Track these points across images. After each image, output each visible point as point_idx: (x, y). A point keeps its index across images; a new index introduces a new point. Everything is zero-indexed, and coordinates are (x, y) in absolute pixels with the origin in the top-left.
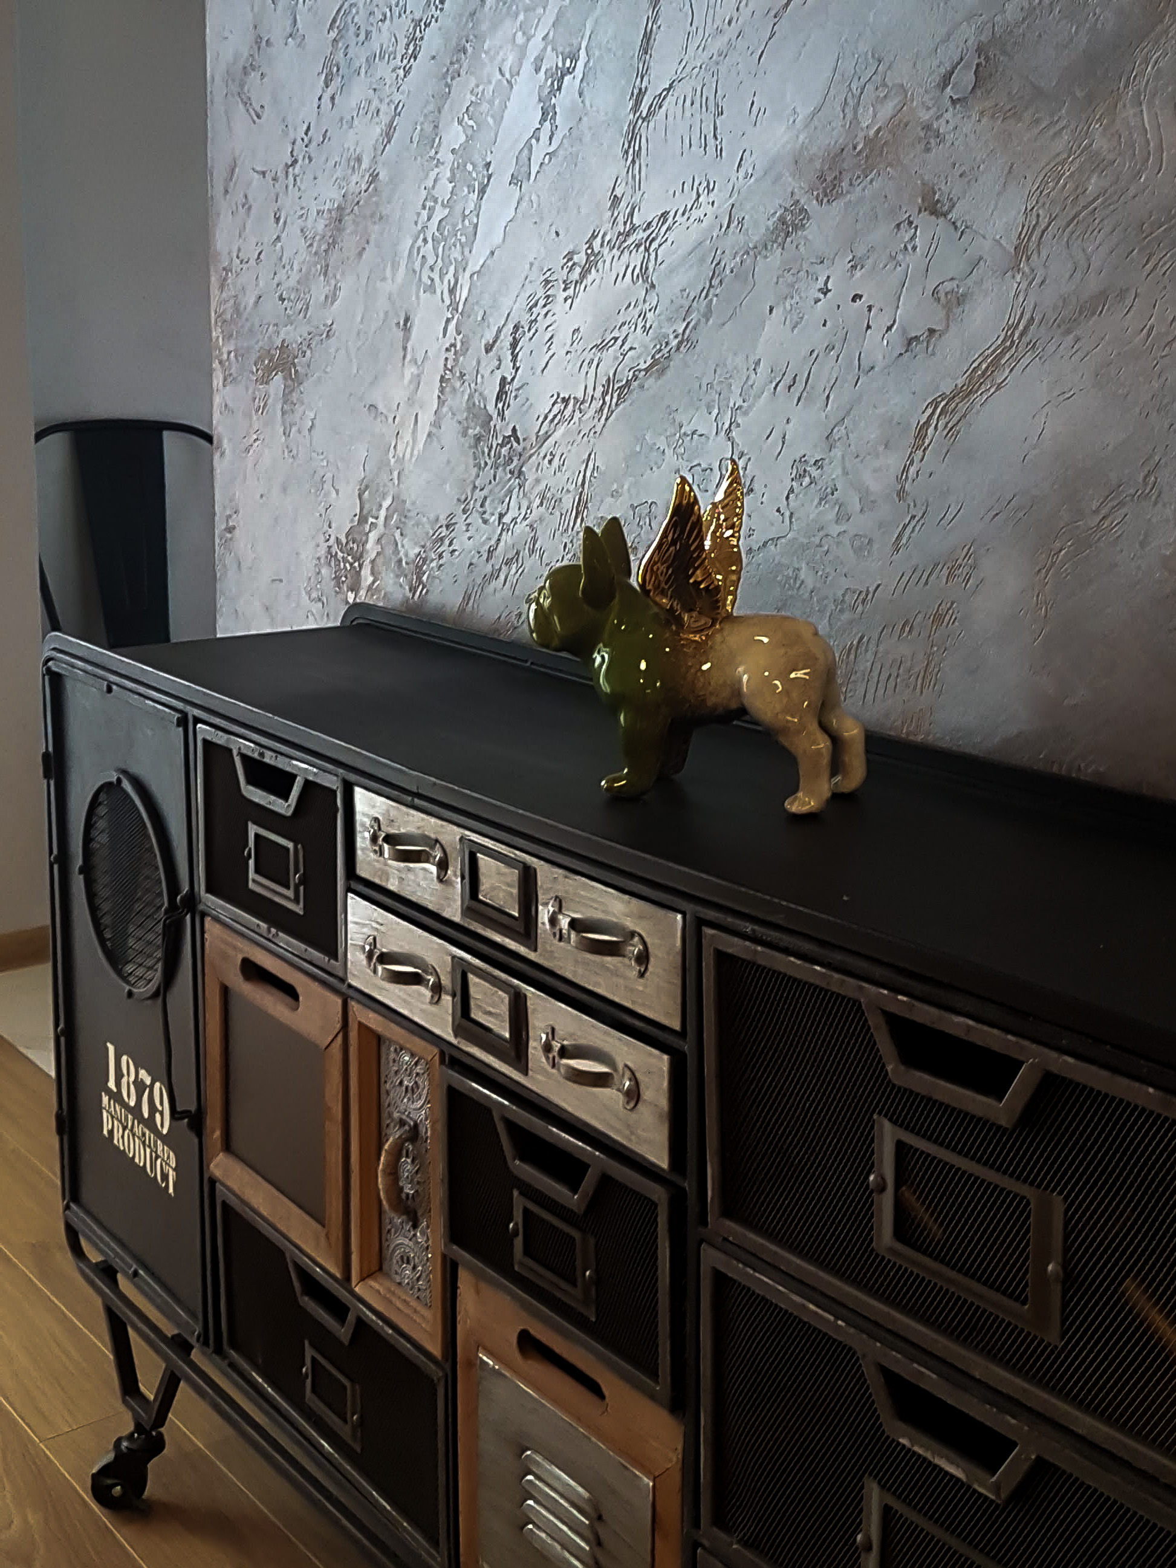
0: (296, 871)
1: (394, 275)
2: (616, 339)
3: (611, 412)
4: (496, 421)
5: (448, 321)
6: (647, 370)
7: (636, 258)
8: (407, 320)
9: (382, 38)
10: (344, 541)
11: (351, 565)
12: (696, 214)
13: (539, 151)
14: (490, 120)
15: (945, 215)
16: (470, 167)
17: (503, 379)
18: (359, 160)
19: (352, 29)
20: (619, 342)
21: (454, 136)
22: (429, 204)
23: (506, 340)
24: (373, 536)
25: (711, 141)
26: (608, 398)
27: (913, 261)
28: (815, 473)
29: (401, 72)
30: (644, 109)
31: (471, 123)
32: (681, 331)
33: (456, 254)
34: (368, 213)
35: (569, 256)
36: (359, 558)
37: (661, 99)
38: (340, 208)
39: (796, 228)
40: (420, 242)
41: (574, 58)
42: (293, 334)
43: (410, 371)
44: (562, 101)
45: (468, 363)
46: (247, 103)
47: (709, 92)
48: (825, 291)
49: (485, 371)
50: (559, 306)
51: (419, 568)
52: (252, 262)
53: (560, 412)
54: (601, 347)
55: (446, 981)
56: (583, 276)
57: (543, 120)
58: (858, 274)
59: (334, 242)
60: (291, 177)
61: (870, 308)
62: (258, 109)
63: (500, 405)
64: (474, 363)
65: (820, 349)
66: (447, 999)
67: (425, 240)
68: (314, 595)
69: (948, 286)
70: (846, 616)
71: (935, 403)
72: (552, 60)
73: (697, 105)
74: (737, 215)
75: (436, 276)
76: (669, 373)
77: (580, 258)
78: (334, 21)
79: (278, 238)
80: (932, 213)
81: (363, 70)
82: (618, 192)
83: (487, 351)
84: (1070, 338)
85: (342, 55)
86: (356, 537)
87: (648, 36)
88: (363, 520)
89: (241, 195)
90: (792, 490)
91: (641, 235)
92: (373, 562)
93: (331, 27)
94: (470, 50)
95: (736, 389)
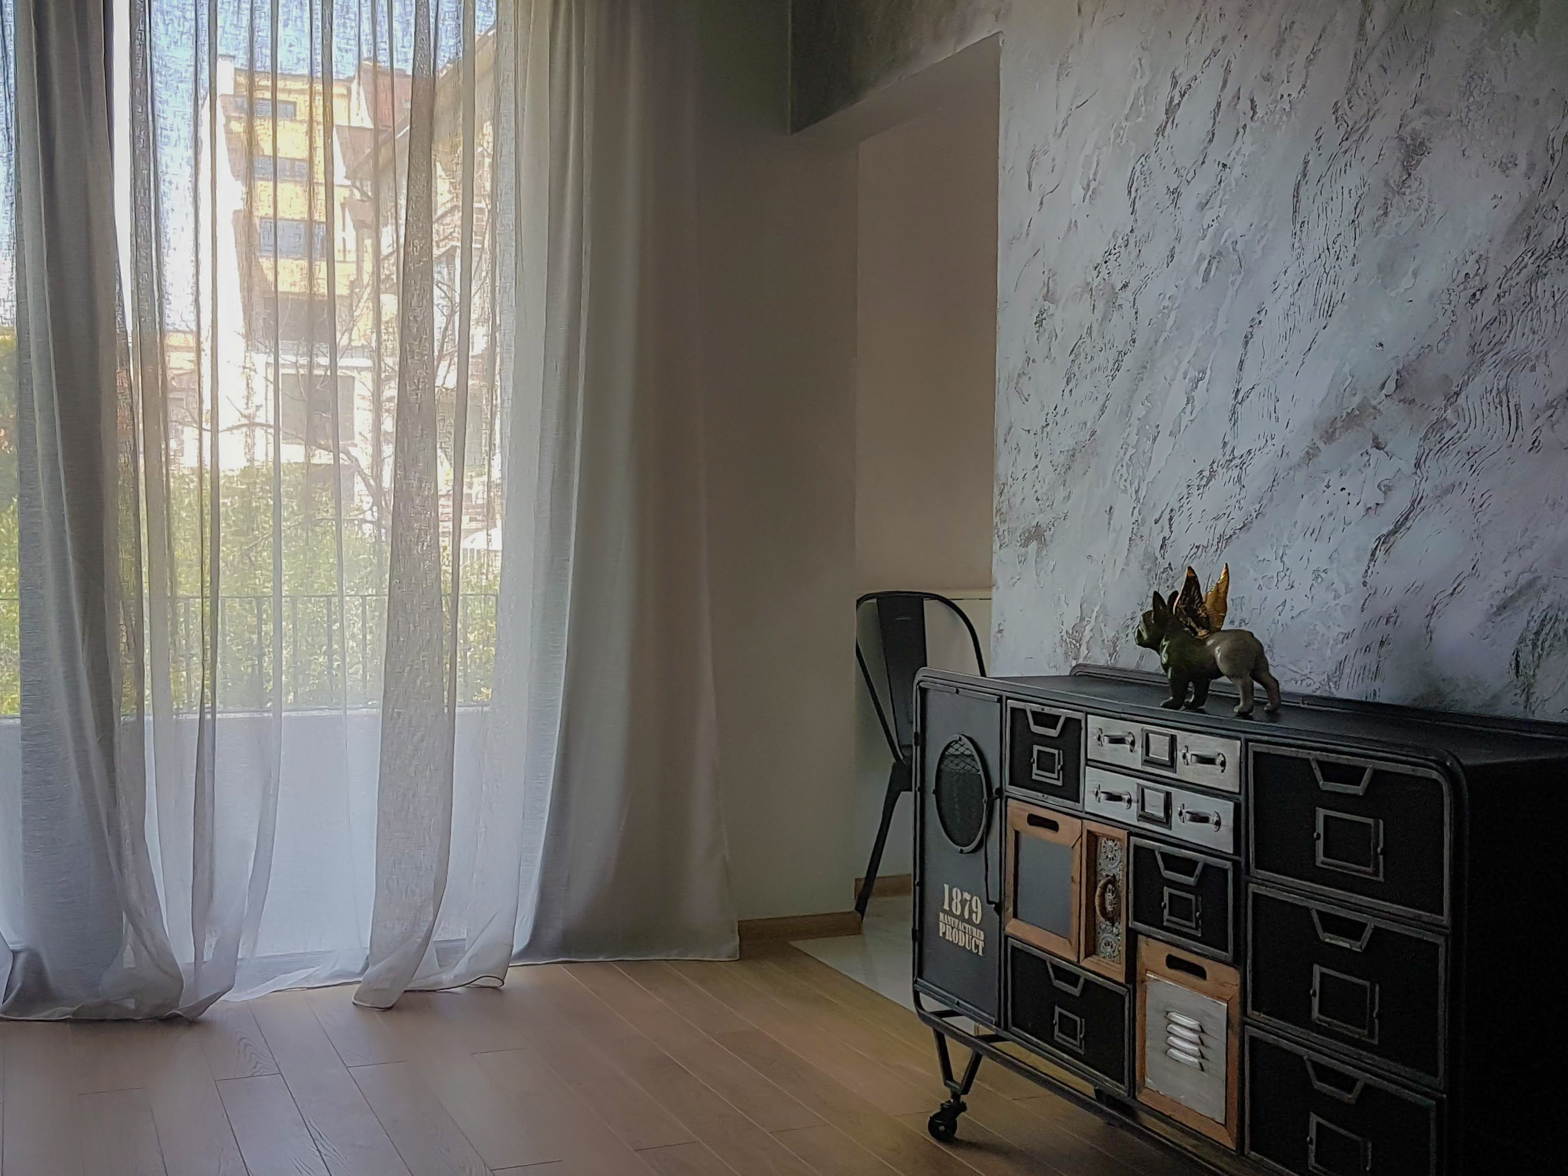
0: (1059, 764)
1: (1104, 484)
2: (1225, 514)
3: (1222, 551)
4: (1160, 559)
5: (1134, 508)
6: (1240, 529)
7: (1235, 473)
8: (1111, 508)
9: (1100, 360)
10: (1071, 632)
11: (1074, 645)
12: (1265, 450)
13: (1186, 419)
14: (1159, 404)
15: (1383, 449)
16: (1147, 427)
17: (1164, 538)
18: (1085, 424)
19: (1083, 355)
20: (1226, 516)
21: (1139, 411)
22: (1124, 447)
23: (1166, 516)
24: (1088, 628)
25: (1273, 415)
26: (1220, 545)
27: (1369, 471)
28: (1323, 575)
29: (1110, 378)
30: (1240, 398)
31: (1149, 404)
32: (1257, 509)
33: (1140, 472)
34: (1090, 451)
35: (1201, 472)
36: (1079, 641)
37: (1249, 392)
38: (1074, 449)
39: (1314, 456)
40: (1119, 467)
41: (1204, 373)
42: (1043, 519)
43: (1112, 535)
44: (1199, 394)
45: (1145, 530)
46: (1020, 393)
47: (1272, 391)
48: (1328, 487)
49: (1154, 534)
50: (1195, 498)
51: (1114, 644)
52: (1020, 479)
53: (1195, 553)
54: (1216, 519)
55: (1134, 798)
56: (1208, 482)
57: (1188, 403)
58: (1344, 477)
59: (1069, 468)
60: (1045, 434)
61: (1349, 494)
62: (1026, 396)
63: (1162, 552)
64: (1148, 530)
65: (1326, 516)
66: (1134, 805)
67: (1122, 466)
68: (1051, 665)
69: (1386, 482)
70: (1340, 646)
71: (1379, 538)
72: (1192, 374)
73: (1266, 396)
74: (1286, 450)
75: (1128, 484)
76: (1252, 530)
77: (1206, 473)
78: (1073, 350)
79: (1037, 467)
80: (1377, 448)
81: (1088, 377)
82: (1226, 440)
83: (1156, 523)
84: (1439, 505)
85: (1077, 368)
86: (1077, 631)
87: (1242, 362)
88: (1082, 619)
89: (1015, 443)
90: (1312, 585)
91: (1237, 461)
92: (1088, 642)
93: (1071, 353)
94: (1148, 367)
95: (1286, 537)
